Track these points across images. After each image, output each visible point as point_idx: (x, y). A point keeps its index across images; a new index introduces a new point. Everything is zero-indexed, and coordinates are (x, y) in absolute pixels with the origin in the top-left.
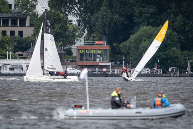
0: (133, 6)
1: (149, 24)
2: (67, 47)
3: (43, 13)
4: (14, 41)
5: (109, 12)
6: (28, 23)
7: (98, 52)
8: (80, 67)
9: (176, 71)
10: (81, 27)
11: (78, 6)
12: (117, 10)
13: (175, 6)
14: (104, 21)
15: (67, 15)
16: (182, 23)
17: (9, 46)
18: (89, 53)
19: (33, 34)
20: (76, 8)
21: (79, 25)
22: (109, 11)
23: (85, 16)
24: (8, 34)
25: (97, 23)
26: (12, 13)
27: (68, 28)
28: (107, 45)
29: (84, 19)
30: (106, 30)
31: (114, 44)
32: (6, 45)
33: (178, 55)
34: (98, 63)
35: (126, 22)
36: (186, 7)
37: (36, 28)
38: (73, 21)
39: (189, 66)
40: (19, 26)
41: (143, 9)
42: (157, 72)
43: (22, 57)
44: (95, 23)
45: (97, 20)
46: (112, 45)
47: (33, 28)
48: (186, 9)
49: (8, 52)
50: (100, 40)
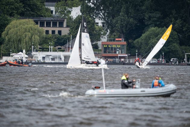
0: (144, 12)
1: (156, 26)
2: (95, 43)
3: (77, 17)
4: (54, 38)
5: (126, 17)
6: (65, 24)
7: (118, 46)
8: (104, 57)
9: (176, 61)
10: (105, 28)
11: (103, 12)
12: (132, 15)
13: (175, 12)
14: (122, 23)
15: (95, 19)
16: (181, 25)
17: (51, 41)
18: (111, 47)
19: (69, 33)
20: (101, 14)
21: (103, 26)
22: (126, 15)
23: (108, 19)
24: (50, 32)
25: (117, 25)
26: (53, 17)
27: (95, 29)
28: (124, 41)
29: (107, 22)
30: (123, 30)
31: (129, 40)
32: (49, 41)
33: (177, 49)
34: (118, 55)
35: (138, 24)
36: (184, 13)
37: (71, 29)
38: (99, 23)
39: (186, 57)
40: (59, 27)
42: (162, 61)
43: (60, 50)
44: (116, 25)
45: (117, 22)
46: (128, 41)
47: (69, 28)
48: (183, 14)
49: (50, 46)
50: (120, 37)
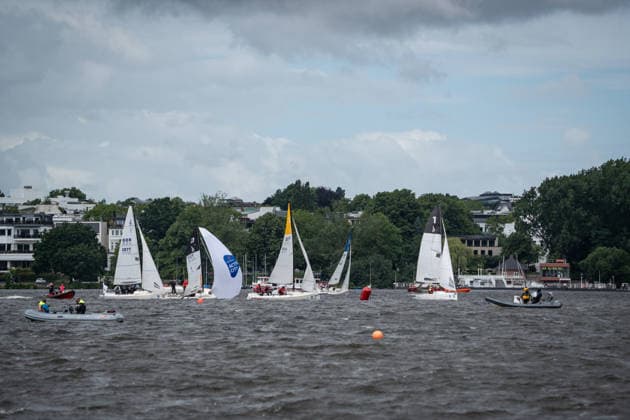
0: (590, 230)
1: (604, 245)
2: (531, 265)
3: (510, 235)
4: (484, 259)
6: (496, 243)
7: (559, 269)
10: (544, 247)
11: (541, 229)
12: (575, 233)
14: (564, 242)
15: (531, 237)
17: (480, 263)
18: (551, 270)
19: (501, 253)
20: (539, 231)
21: (542, 245)
22: (569, 233)
23: (547, 237)
24: (479, 253)
25: (558, 244)
26: (483, 235)
28: (566, 263)
29: (546, 241)
30: (566, 250)
32: (478, 262)
34: (559, 278)
35: (583, 243)
38: (537, 242)
40: (489, 246)
41: (600, 232)
43: (491, 273)
45: (558, 241)
46: (572, 263)
47: (501, 248)
49: (479, 269)
50: (561, 258)
